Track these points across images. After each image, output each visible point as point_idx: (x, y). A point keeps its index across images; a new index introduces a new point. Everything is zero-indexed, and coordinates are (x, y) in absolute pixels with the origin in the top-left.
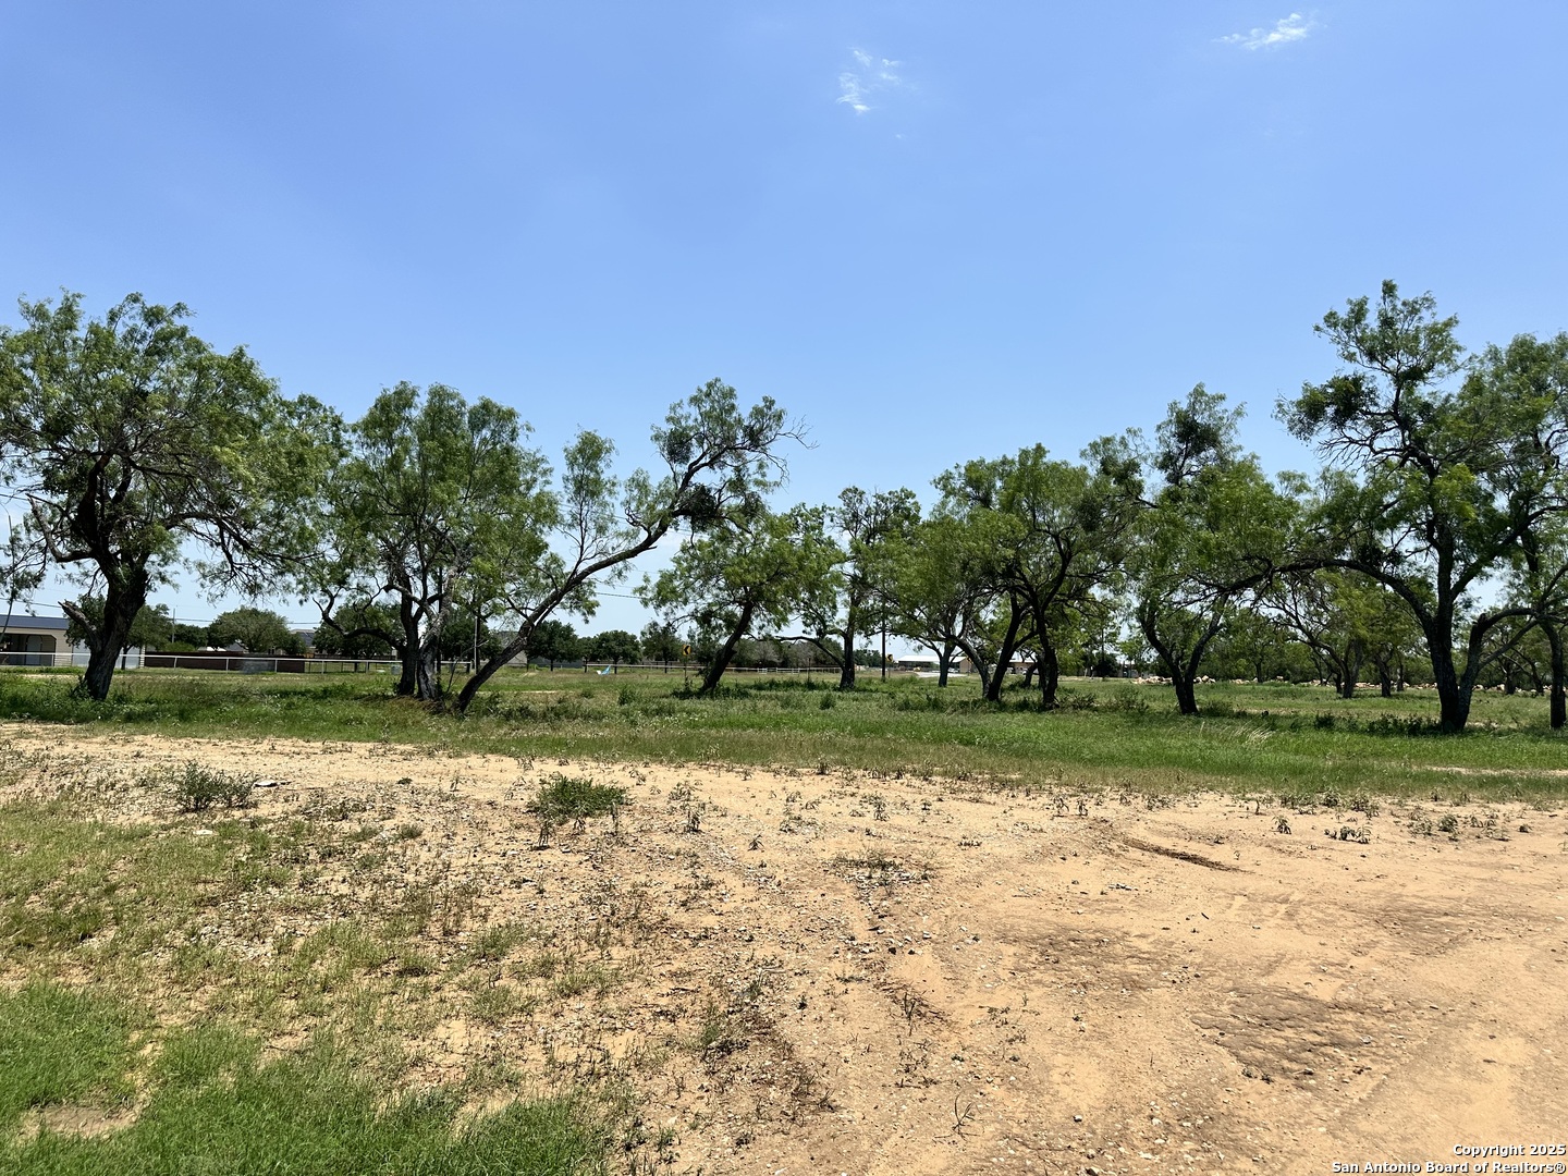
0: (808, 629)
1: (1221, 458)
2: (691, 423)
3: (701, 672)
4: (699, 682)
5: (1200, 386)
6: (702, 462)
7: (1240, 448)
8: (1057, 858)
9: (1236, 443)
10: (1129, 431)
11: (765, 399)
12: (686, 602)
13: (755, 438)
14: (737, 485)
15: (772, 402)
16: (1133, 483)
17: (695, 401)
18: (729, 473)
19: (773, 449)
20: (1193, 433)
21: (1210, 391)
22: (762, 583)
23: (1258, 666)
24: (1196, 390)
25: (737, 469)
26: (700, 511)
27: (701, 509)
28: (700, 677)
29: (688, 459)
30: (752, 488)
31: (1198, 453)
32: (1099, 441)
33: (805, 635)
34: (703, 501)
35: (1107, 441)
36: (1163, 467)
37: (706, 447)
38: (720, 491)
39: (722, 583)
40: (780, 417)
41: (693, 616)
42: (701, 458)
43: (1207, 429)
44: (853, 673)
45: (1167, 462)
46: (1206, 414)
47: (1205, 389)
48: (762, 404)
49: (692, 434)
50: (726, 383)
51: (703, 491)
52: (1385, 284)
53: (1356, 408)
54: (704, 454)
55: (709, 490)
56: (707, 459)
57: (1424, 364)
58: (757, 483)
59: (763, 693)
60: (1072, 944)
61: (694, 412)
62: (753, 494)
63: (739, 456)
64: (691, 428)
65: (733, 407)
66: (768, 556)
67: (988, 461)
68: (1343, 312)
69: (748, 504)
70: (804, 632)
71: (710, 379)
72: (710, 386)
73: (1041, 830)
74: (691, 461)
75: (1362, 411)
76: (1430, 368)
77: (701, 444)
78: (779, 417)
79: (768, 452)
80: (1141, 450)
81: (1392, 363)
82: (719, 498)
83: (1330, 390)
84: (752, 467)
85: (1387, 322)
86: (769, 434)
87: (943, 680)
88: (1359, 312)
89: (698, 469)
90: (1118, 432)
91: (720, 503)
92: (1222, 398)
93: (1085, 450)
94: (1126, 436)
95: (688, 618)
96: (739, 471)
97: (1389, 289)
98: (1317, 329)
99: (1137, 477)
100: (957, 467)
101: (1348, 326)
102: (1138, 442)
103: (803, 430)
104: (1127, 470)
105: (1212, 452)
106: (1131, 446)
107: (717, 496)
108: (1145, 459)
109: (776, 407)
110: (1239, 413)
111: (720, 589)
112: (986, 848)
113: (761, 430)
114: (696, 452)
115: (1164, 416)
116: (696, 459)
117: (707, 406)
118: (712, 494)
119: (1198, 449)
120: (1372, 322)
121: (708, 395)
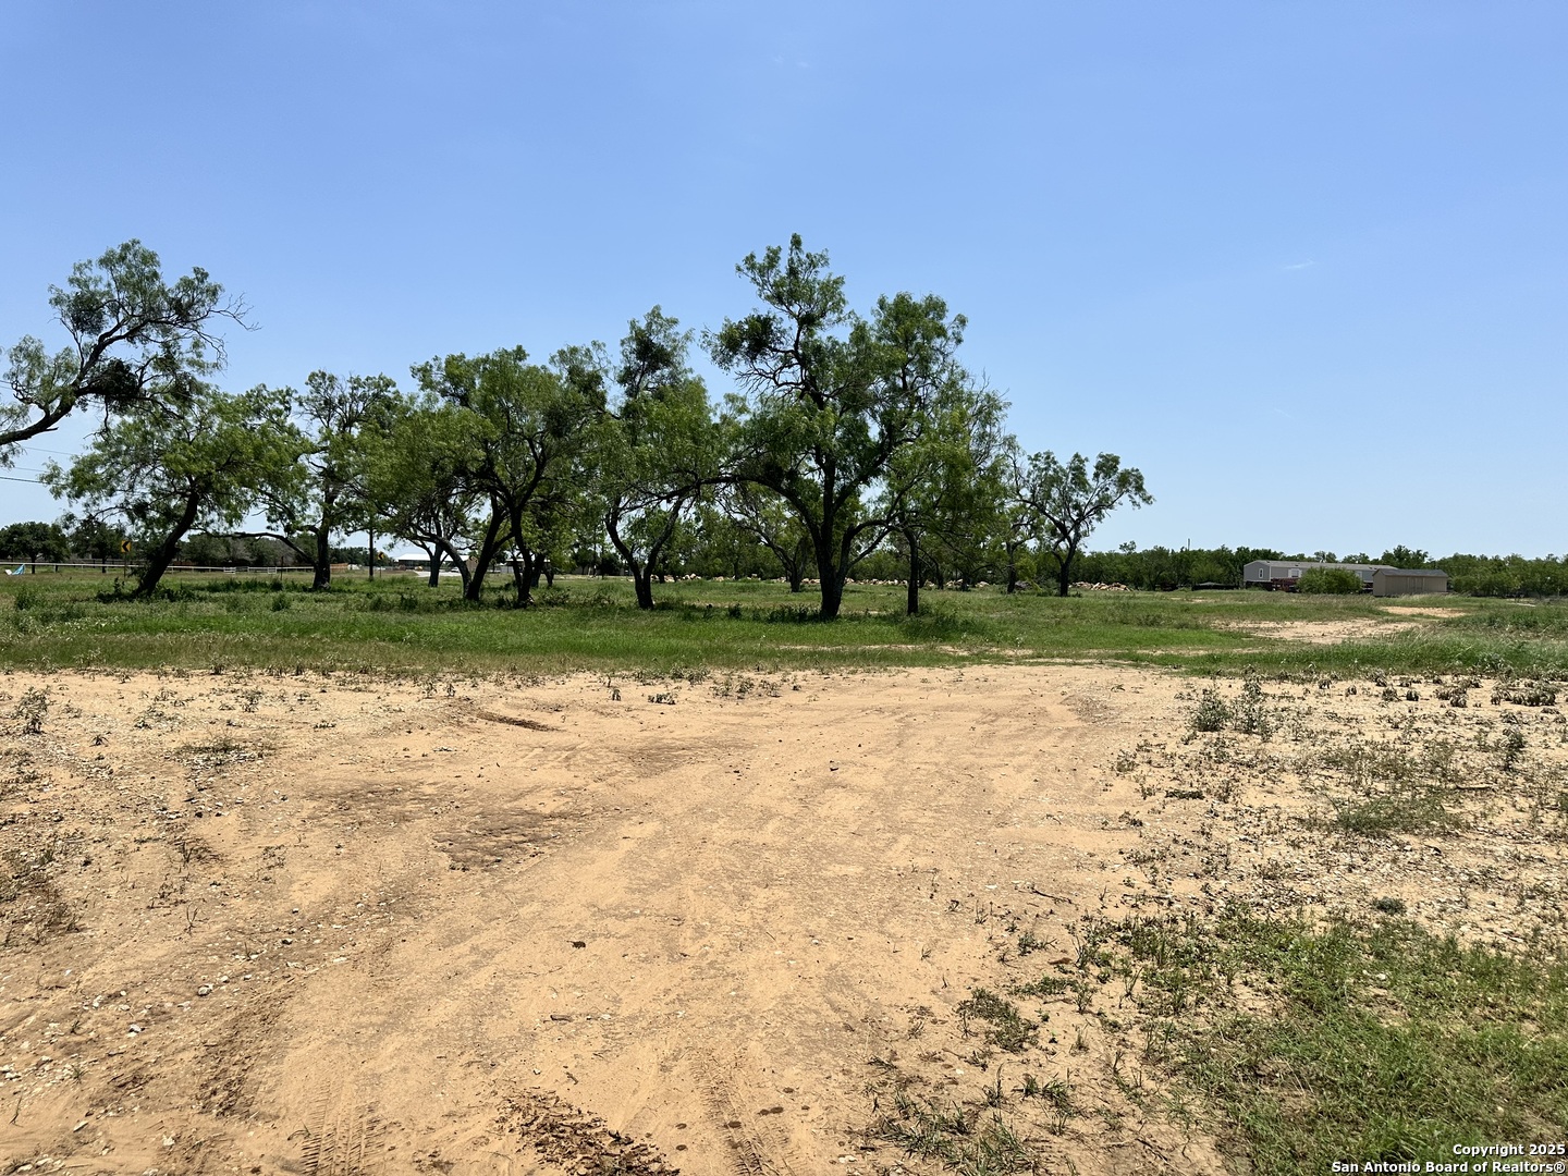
0: (274, 525)
1: (673, 376)
2: (102, 288)
3: (135, 572)
4: (132, 584)
5: (657, 308)
6: (117, 334)
7: (691, 371)
8: (404, 733)
9: (687, 366)
10: (594, 343)
11: (196, 271)
12: (111, 492)
13: (184, 313)
14: (167, 363)
15: (206, 275)
16: (596, 394)
17: (106, 262)
18: (156, 349)
19: (206, 326)
20: (649, 353)
21: (665, 314)
22: (210, 474)
23: (736, 565)
24: (653, 312)
25: (165, 345)
26: (118, 390)
27: (118, 387)
28: (134, 577)
29: (99, 329)
30: (186, 368)
31: (654, 372)
32: (566, 350)
33: (270, 532)
34: (119, 379)
35: (574, 351)
36: (622, 381)
37: (121, 317)
38: (143, 368)
39: (159, 472)
40: (215, 293)
41: (122, 507)
42: (115, 330)
43: (661, 349)
44: (327, 574)
45: (626, 377)
46: (661, 335)
47: (661, 312)
48: (192, 276)
49: (104, 301)
50: (147, 245)
51: (119, 367)
52: (794, 236)
53: (765, 344)
54: (119, 326)
55: (129, 367)
56: (125, 330)
57: (816, 311)
58: (191, 363)
59: (217, 595)
60: (370, 795)
61: (105, 275)
62: (185, 375)
63: (166, 332)
64: (103, 295)
65: (155, 275)
66: (216, 443)
67: (469, 357)
68: (760, 259)
69: (178, 386)
70: (268, 528)
71: (126, 241)
72: (126, 248)
73: (400, 711)
74: (103, 333)
75: (770, 348)
76: (823, 315)
77: (115, 313)
78: (213, 292)
79: (201, 330)
80: (604, 363)
81: (795, 309)
82: (142, 376)
83: (746, 327)
84: (185, 345)
85: (793, 272)
86: (202, 309)
87: (434, 580)
88: (773, 259)
89: (111, 341)
90: (583, 342)
91: (141, 383)
92: (675, 322)
93: (555, 356)
94: (591, 349)
95: (114, 511)
96: (169, 347)
97: (796, 242)
98: (739, 269)
99: (600, 389)
100: (436, 359)
101: (763, 271)
102: (601, 356)
103: (242, 310)
104: (590, 381)
105: (666, 371)
106: (595, 359)
107: (139, 374)
108: (606, 372)
109: (211, 281)
110: (687, 338)
111: (157, 478)
112: (339, 729)
113: (190, 305)
114: (110, 323)
115: (626, 333)
116: (109, 330)
117: (122, 270)
118: (133, 371)
119: (653, 368)
120: (783, 267)
121: (122, 258)
